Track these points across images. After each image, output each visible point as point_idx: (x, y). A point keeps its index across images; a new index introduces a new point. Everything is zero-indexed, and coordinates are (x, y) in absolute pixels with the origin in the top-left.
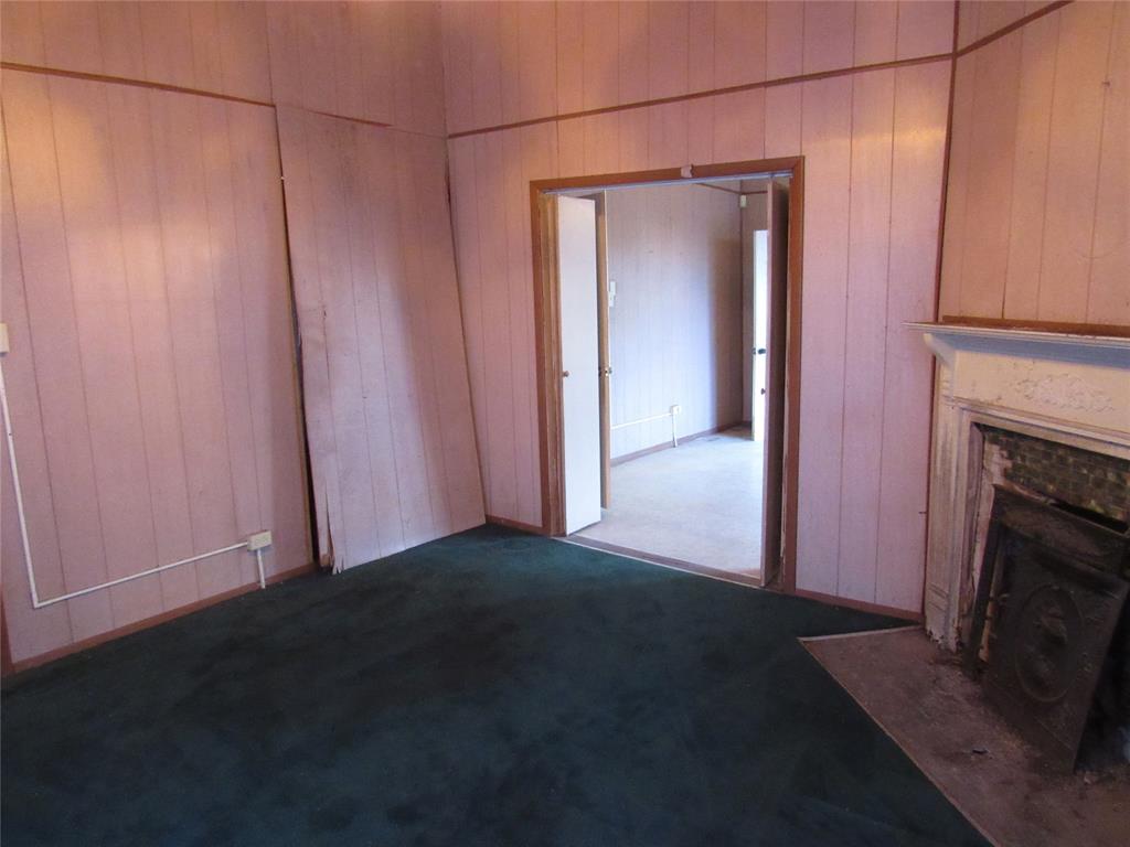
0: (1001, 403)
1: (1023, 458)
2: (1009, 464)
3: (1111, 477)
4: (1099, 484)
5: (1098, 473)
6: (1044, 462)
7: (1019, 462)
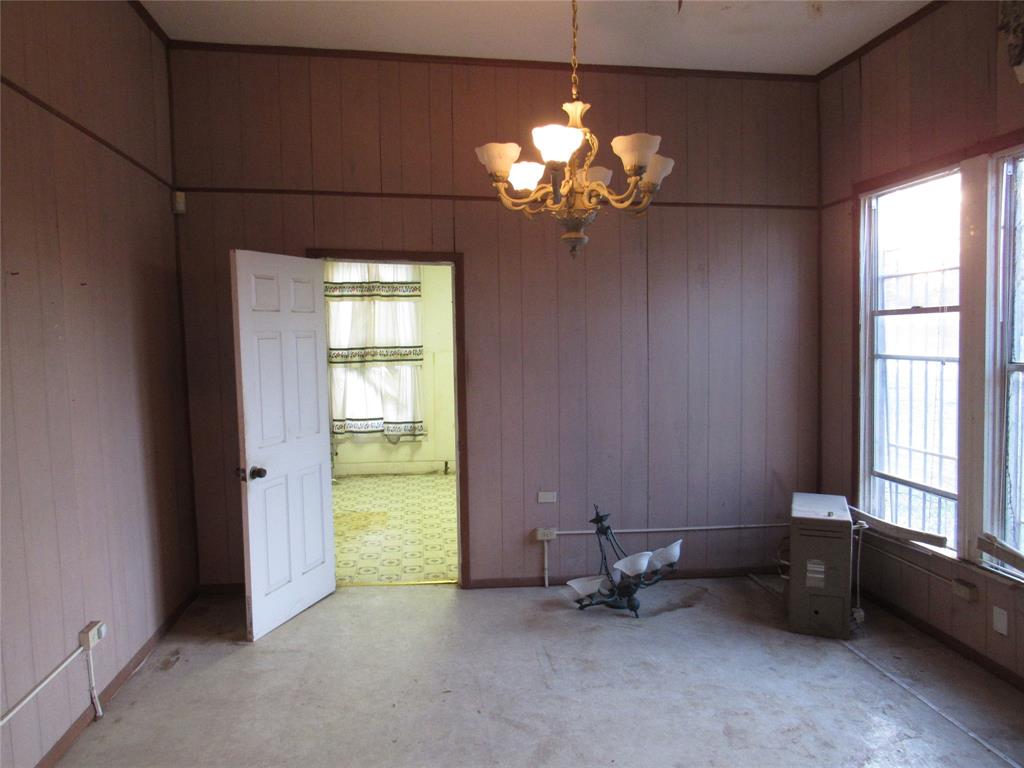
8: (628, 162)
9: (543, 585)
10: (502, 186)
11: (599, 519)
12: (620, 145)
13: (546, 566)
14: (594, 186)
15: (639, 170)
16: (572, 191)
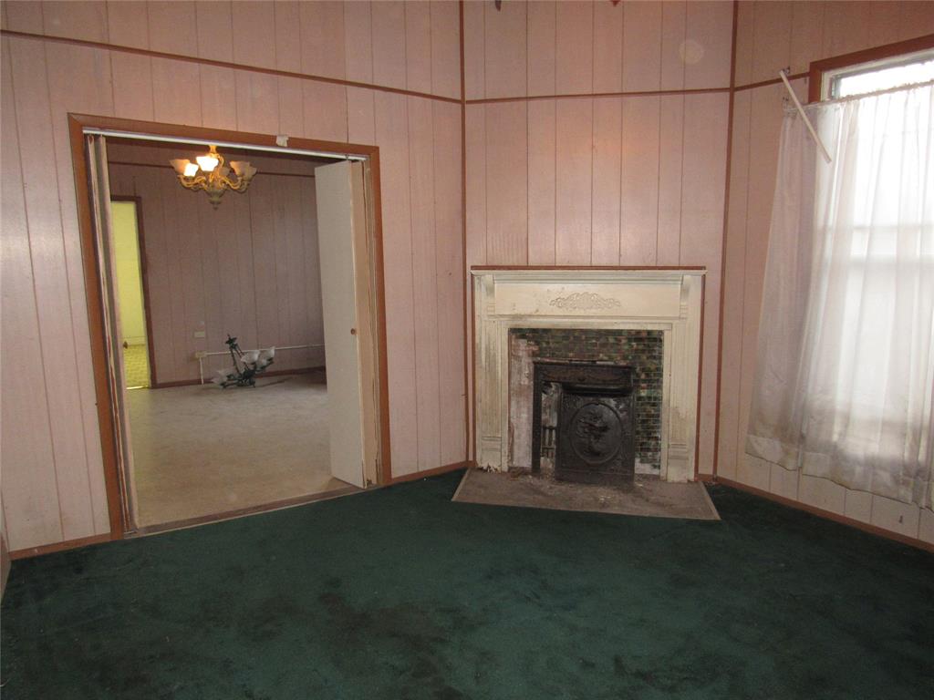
0: (538, 313)
1: (548, 343)
2: (535, 349)
3: (611, 340)
4: (604, 345)
5: (602, 340)
6: (564, 342)
7: (544, 345)
8: (238, 172)
9: (201, 383)
10: (181, 177)
11: (230, 341)
12: (233, 164)
13: (202, 372)
14: (223, 178)
15: (242, 175)
16: (214, 180)
